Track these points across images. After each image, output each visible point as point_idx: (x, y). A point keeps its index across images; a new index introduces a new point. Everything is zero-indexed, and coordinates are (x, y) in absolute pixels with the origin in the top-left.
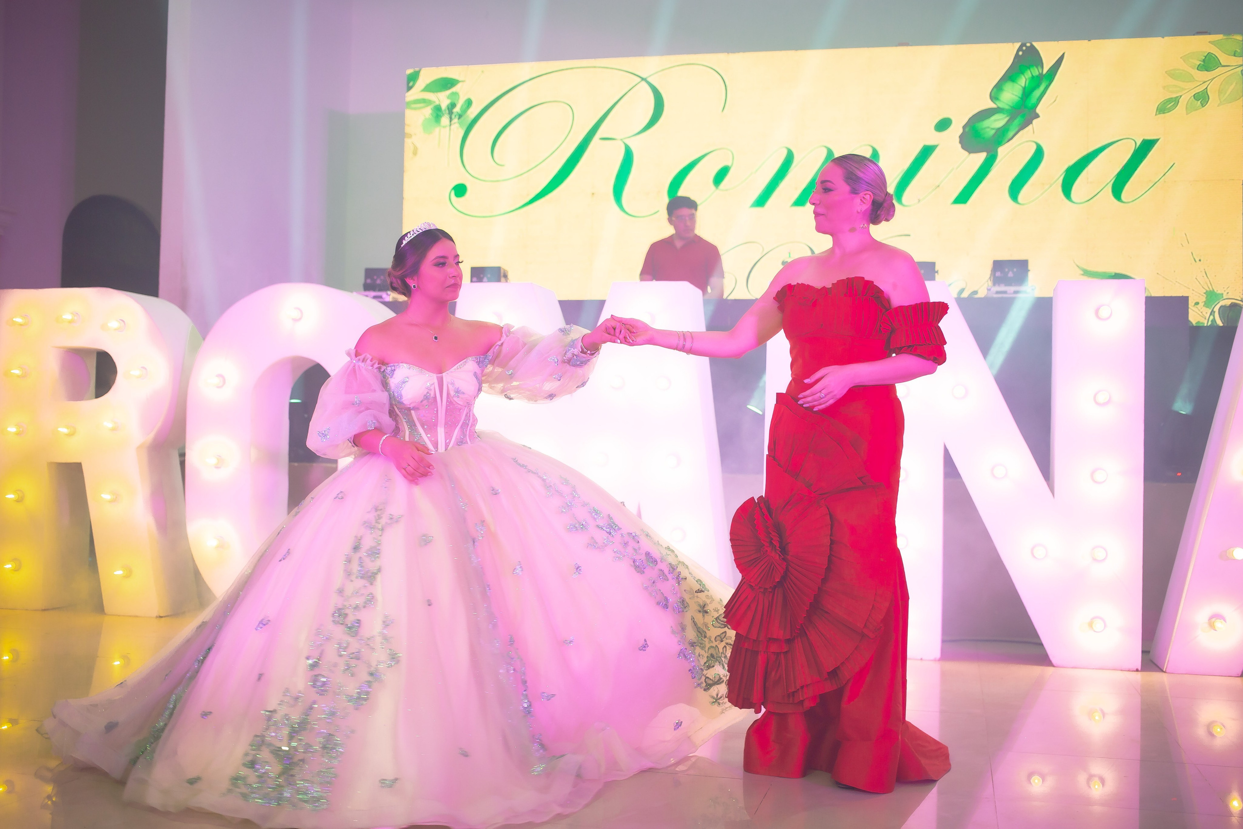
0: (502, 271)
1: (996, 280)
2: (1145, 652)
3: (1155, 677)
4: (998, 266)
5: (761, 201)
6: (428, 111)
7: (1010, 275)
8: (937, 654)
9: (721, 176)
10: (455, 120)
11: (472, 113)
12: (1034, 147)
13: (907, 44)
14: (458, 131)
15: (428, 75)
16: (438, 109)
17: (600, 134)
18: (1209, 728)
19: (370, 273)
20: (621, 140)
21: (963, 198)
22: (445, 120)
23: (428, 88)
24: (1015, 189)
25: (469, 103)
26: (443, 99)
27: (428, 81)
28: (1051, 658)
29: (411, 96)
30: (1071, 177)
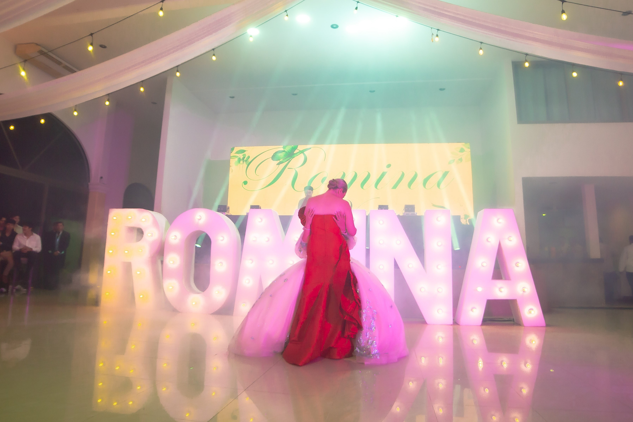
0: (259, 206)
1: (406, 211)
2: (454, 320)
4: (407, 206)
6: (236, 159)
7: (410, 209)
9: (324, 180)
10: (245, 162)
11: (250, 160)
12: (414, 173)
14: (245, 165)
15: (236, 149)
16: (240, 158)
17: (288, 167)
18: (472, 341)
19: (219, 206)
20: (294, 169)
21: (395, 187)
22: (241, 162)
23: (237, 152)
24: (410, 184)
25: (249, 157)
26: (241, 156)
27: (237, 151)
28: (427, 322)
29: (232, 154)
30: (425, 182)
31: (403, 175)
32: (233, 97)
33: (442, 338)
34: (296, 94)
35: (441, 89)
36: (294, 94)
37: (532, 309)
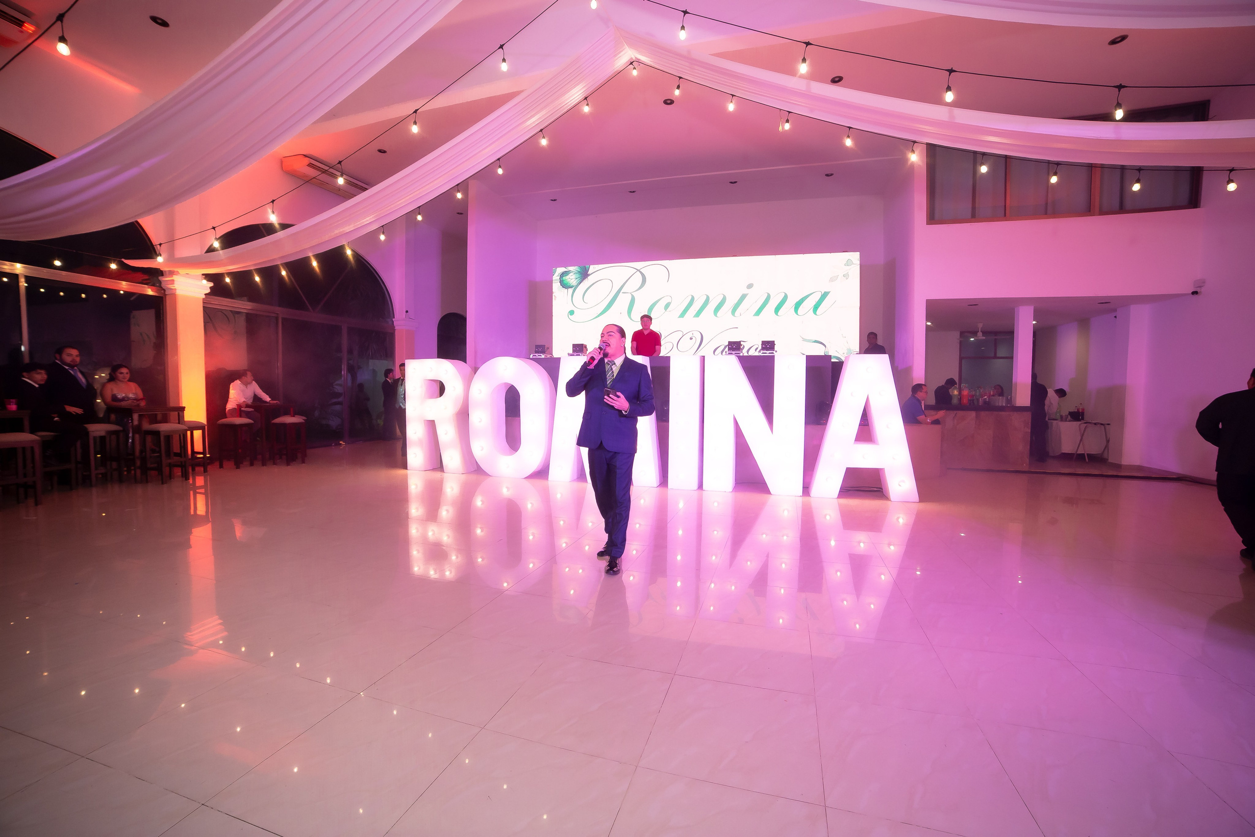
1: (763, 349)
3: (807, 498)
4: (764, 343)
5: (682, 315)
7: (768, 346)
8: (731, 490)
9: (667, 306)
12: (784, 294)
13: (736, 256)
15: (560, 270)
17: (622, 291)
18: (825, 516)
19: (537, 347)
20: (630, 293)
21: (758, 313)
24: (777, 310)
28: (770, 491)
29: (554, 278)
30: (797, 305)
31: (768, 297)
32: (555, 200)
33: (788, 511)
34: (634, 192)
35: (827, 175)
36: (631, 192)
37: (903, 481)
